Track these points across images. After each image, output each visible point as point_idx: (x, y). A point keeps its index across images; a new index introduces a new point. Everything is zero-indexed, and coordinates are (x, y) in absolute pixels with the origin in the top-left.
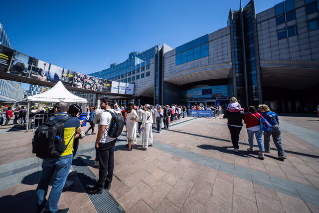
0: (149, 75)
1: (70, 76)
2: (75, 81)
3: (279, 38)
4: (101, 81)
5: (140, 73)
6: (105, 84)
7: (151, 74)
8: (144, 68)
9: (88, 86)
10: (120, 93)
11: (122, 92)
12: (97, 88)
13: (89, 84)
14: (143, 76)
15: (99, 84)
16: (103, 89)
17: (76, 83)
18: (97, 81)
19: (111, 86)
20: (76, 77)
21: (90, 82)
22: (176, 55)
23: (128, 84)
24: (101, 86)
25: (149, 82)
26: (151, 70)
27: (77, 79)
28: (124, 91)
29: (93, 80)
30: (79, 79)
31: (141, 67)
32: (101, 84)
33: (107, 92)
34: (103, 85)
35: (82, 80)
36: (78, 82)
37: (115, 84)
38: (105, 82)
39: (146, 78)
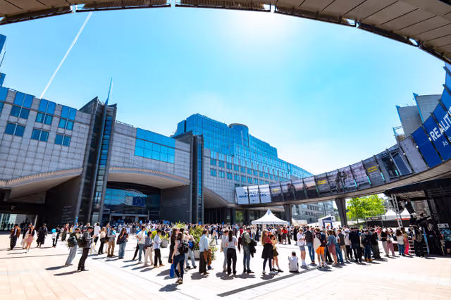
22: (137, 138)
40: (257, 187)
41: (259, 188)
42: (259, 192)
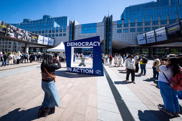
0: (65, 36)
1: (4, 26)
2: (9, 32)
3: (118, 33)
4: (30, 34)
5: (59, 33)
6: (33, 37)
7: (66, 35)
8: (61, 30)
9: (19, 37)
10: (44, 44)
11: (46, 43)
12: (27, 39)
13: (20, 35)
14: (61, 35)
15: (29, 36)
16: (32, 40)
17: (9, 33)
18: (27, 34)
19: (38, 39)
20: (9, 29)
21: (22, 34)
22: (82, 28)
23: (50, 39)
24: (31, 38)
25: (65, 39)
26: (66, 32)
27: (10, 30)
28: (47, 43)
29: (23, 33)
30: (12, 31)
31: (59, 29)
32: (30, 36)
33: (35, 42)
34: (32, 38)
35: (14, 31)
36: (11, 32)
37: (41, 37)
38: (33, 35)
39: (62, 37)
40: (153, 31)
41: (155, 32)
42: (155, 34)
